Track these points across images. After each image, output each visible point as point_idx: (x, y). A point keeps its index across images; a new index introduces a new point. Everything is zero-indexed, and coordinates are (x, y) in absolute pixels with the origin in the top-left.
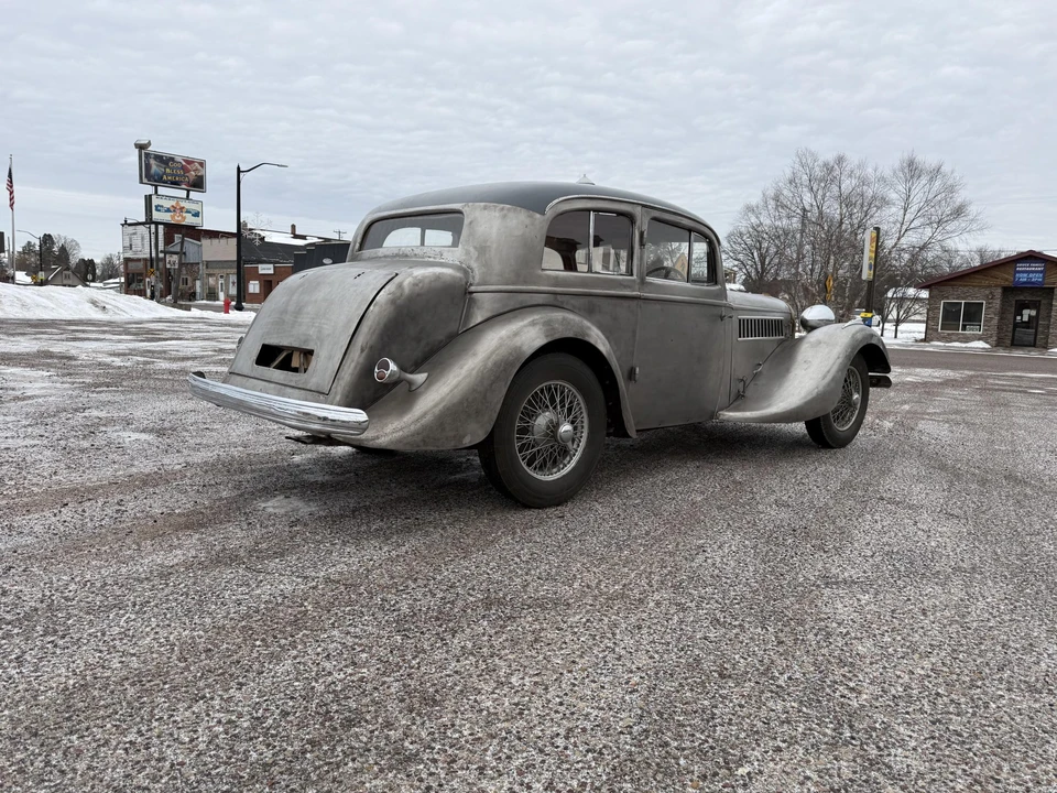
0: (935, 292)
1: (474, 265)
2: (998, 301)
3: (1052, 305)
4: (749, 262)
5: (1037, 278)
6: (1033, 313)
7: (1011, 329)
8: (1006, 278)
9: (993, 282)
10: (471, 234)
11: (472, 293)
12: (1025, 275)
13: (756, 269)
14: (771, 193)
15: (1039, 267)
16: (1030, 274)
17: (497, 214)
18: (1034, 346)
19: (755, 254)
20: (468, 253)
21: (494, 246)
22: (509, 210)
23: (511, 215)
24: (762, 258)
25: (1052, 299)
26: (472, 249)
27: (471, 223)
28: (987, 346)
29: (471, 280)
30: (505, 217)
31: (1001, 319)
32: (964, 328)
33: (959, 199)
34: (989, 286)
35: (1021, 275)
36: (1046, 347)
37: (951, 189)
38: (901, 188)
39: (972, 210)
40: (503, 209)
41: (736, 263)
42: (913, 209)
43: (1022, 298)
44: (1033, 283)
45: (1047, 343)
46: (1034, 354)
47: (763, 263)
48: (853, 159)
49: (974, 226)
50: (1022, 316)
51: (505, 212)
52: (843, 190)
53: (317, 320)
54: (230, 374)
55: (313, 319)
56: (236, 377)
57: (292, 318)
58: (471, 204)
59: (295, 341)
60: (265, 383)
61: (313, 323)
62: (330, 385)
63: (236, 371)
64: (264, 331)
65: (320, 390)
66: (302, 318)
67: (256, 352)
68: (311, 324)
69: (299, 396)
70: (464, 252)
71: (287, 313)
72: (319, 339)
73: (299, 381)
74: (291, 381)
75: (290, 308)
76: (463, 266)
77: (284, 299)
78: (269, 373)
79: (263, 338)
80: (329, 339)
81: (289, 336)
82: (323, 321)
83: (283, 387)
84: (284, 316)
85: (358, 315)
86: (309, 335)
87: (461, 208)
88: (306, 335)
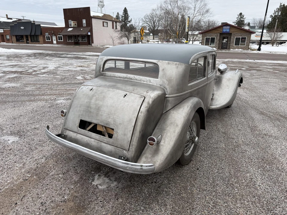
0: (204, 35)
1: (167, 87)
2: (219, 37)
3: (231, 38)
4: (151, 24)
5: (228, 30)
6: (227, 40)
7: (221, 44)
8: (220, 31)
9: (217, 32)
10: (164, 74)
11: (167, 98)
12: (225, 30)
13: (153, 26)
14: (159, 5)
15: (228, 27)
16: (226, 29)
17: (174, 66)
18: (226, 48)
19: (152, 22)
20: (163, 82)
21: (175, 79)
22: (178, 64)
23: (180, 66)
24: (154, 23)
25: (231, 36)
26: (165, 81)
27: (163, 70)
28: (216, 49)
29: (166, 93)
30: (177, 67)
31: (219, 42)
32: (210, 45)
33: (207, 8)
34: (216, 33)
35: (224, 30)
36: (229, 49)
37: (205, 5)
38: (193, 4)
39: (211, 11)
40: (176, 64)
41: (147, 24)
42: (197, 10)
43: (224, 36)
44: (227, 32)
45: (230, 48)
46: (227, 51)
47: (154, 25)
49: (211, 15)
50: (224, 41)
51: (177, 65)
52: (178, 5)
53: (112, 116)
54: (65, 129)
55: (109, 114)
56: (69, 132)
57: (95, 111)
58: (161, 61)
59: (101, 123)
60: (88, 138)
61: (109, 116)
62: (128, 148)
63: (68, 129)
64: (79, 113)
65: (123, 148)
66: (102, 113)
67: (78, 123)
68: (108, 116)
69: (111, 148)
70: (162, 81)
71: (91, 108)
72: (115, 125)
73: (109, 141)
74: (103, 140)
75: (92, 106)
76: (162, 87)
77: (86, 101)
78: (89, 134)
79: (79, 116)
80: (122, 126)
81: (96, 119)
82: (115, 116)
83: (99, 142)
84: (89, 109)
85: (134, 117)
86: (108, 121)
87: (156, 63)
88: (107, 121)
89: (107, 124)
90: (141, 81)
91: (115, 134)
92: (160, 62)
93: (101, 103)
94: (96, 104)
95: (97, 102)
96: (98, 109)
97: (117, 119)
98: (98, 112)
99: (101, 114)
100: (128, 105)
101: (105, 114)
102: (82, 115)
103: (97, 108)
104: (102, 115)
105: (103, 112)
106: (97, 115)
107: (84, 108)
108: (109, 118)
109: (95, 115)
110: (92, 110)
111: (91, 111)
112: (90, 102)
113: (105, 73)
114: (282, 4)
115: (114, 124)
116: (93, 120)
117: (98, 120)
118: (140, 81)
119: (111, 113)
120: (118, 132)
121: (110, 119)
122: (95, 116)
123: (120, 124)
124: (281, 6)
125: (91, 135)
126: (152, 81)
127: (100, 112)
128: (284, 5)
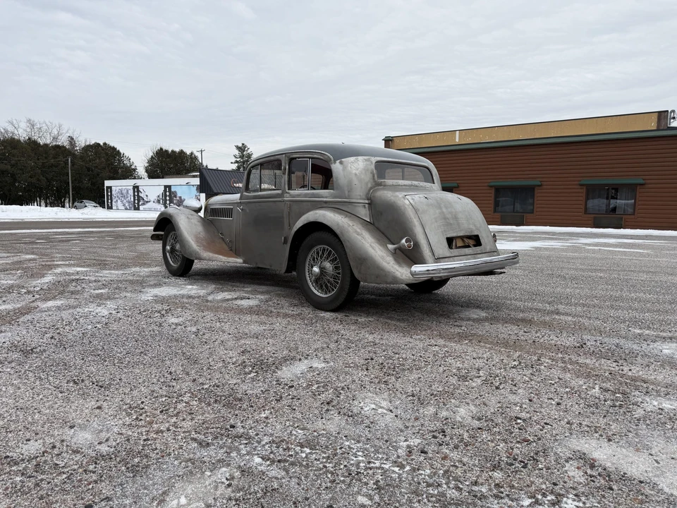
61: (469, 222)
73: (481, 250)
88: (469, 229)
91: (481, 240)
93: (453, 210)
96: (456, 218)
97: (475, 224)
98: (457, 221)
101: (465, 221)
102: (445, 231)
105: (461, 219)
106: (459, 225)
110: (452, 222)
112: (443, 212)
113: (384, 181)
115: (476, 229)
119: (468, 218)
120: (482, 236)
121: (471, 225)
123: (479, 228)
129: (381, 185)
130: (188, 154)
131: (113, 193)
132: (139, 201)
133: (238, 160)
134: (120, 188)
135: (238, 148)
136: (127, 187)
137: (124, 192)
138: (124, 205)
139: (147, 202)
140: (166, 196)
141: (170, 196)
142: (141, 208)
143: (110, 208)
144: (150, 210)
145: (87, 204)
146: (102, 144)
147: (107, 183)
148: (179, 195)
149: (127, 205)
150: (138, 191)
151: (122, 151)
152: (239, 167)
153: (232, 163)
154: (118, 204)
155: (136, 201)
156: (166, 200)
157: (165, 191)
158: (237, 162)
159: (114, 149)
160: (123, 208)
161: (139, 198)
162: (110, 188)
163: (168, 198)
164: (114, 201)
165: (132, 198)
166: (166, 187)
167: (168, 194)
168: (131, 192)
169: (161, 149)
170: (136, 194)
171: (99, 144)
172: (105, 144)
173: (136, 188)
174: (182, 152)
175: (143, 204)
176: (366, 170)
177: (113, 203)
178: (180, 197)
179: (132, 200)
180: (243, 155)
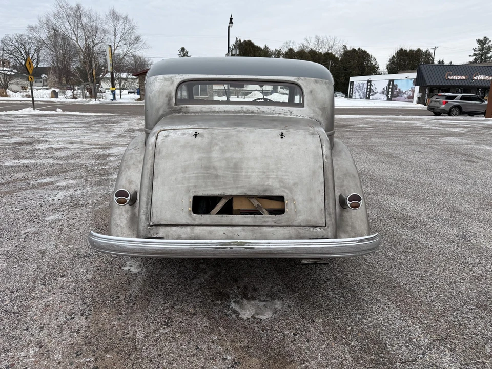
0: (141, 78)
1: (321, 119)
10: (315, 99)
17: (325, 86)
19: (22, 52)
20: (314, 112)
21: (329, 106)
24: (27, 54)
26: (317, 109)
27: (311, 92)
33: (136, 33)
38: (111, 25)
40: (326, 83)
48: (85, 7)
49: (145, 47)
52: (83, 23)
53: (272, 173)
54: (151, 226)
55: (264, 172)
56: (169, 228)
57: (229, 173)
58: (303, 78)
59: (250, 191)
60: (225, 228)
61: (267, 175)
62: (324, 220)
63: (162, 223)
64: (186, 185)
65: (314, 224)
66: (247, 172)
67: (188, 204)
68: (264, 176)
69: (287, 232)
70: (312, 111)
71: (214, 168)
72: (285, 187)
73: (279, 220)
74: (265, 222)
75: (217, 164)
76: (313, 120)
77: (196, 156)
78: (225, 219)
79: (188, 191)
80: (299, 186)
81: (237, 187)
82: (280, 173)
83: (256, 227)
84: (212, 171)
85: (320, 166)
86: (268, 185)
87: (296, 81)
88: (263, 185)
89: (265, 191)
90: (273, 114)
91: (289, 204)
92: (302, 80)
93: (238, 156)
94: (226, 159)
95: (228, 155)
96: (236, 167)
97: (286, 177)
98: (236, 172)
99: (246, 176)
100: (299, 149)
101: (257, 174)
102: (195, 186)
103: (232, 165)
104: (248, 177)
105: (250, 170)
106: (236, 178)
107: (196, 172)
108: (268, 178)
109: (231, 179)
110: (220, 172)
111: (219, 174)
112: (209, 159)
113: (187, 107)
114: (238, 40)
115: (281, 187)
116: (230, 190)
117: (241, 187)
118: (271, 114)
119: (268, 169)
120: (295, 198)
121: (270, 180)
122: (232, 182)
123: (294, 184)
124: (237, 41)
125: (231, 220)
126: (294, 113)
127: (242, 172)
128: (240, 41)
129: (180, 112)
130: (424, 51)
131: (354, 86)
132: (370, 93)
133: (477, 53)
134: (359, 82)
135: (479, 42)
136: (364, 82)
137: (361, 85)
138: (360, 96)
139: (375, 93)
140: (389, 88)
141: (392, 88)
142: (371, 97)
143: (351, 97)
144: (376, 99)
145: (337, 95)
146: (357, 49)
147: (352, 79)
148: (398, 88)
149: (362, 95)
150: (371, 85)
151: (370, 54)
152: (476, 60)
153: (470, 56)
154: (356, 95)
155: (368, 93)
156: (389, 92)
157: (389, 84)
158: (475, 55)
159: (365, 52)
160: (359, 97)
161: (371, 90)
162: (352, 82)
163: (390, 90)
164: (354, 92)
165: (366, 90)
166: (390, 81)
167: (391, 86)
168: (366, 86)
169: (402, 49)
170: (369, 87)
171: (355, 50)
172: (359, 49)
173: (369, 82)
174: (419, 50)
175: (373, 95)
176: (161, 92)
177: (353, 94)
178: (399, 89)
179: (366, 91)
180: (483, 48)
